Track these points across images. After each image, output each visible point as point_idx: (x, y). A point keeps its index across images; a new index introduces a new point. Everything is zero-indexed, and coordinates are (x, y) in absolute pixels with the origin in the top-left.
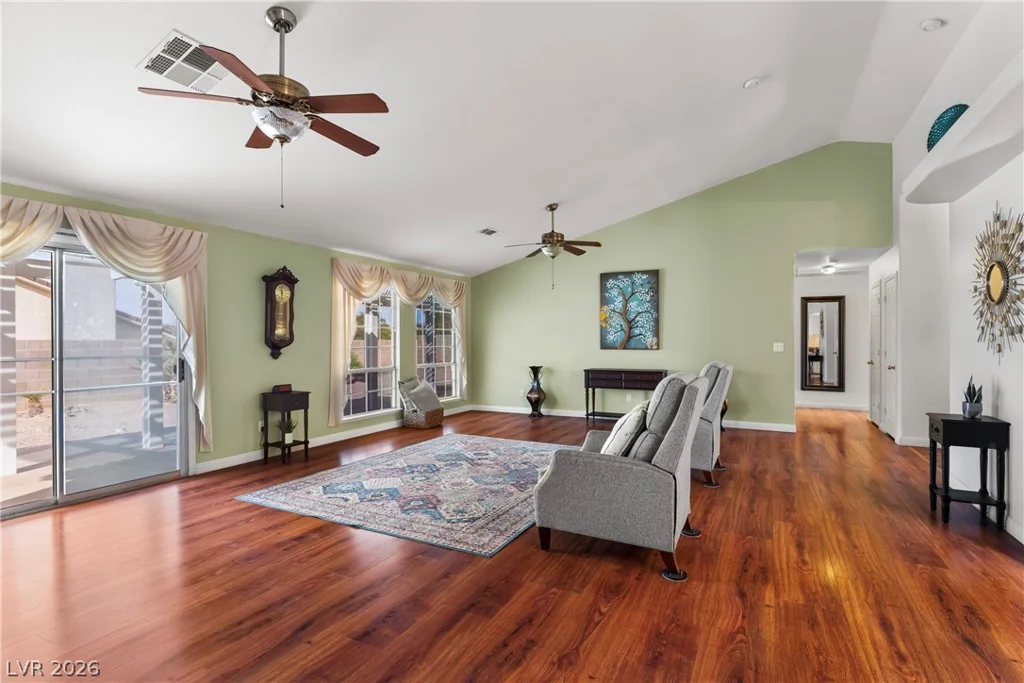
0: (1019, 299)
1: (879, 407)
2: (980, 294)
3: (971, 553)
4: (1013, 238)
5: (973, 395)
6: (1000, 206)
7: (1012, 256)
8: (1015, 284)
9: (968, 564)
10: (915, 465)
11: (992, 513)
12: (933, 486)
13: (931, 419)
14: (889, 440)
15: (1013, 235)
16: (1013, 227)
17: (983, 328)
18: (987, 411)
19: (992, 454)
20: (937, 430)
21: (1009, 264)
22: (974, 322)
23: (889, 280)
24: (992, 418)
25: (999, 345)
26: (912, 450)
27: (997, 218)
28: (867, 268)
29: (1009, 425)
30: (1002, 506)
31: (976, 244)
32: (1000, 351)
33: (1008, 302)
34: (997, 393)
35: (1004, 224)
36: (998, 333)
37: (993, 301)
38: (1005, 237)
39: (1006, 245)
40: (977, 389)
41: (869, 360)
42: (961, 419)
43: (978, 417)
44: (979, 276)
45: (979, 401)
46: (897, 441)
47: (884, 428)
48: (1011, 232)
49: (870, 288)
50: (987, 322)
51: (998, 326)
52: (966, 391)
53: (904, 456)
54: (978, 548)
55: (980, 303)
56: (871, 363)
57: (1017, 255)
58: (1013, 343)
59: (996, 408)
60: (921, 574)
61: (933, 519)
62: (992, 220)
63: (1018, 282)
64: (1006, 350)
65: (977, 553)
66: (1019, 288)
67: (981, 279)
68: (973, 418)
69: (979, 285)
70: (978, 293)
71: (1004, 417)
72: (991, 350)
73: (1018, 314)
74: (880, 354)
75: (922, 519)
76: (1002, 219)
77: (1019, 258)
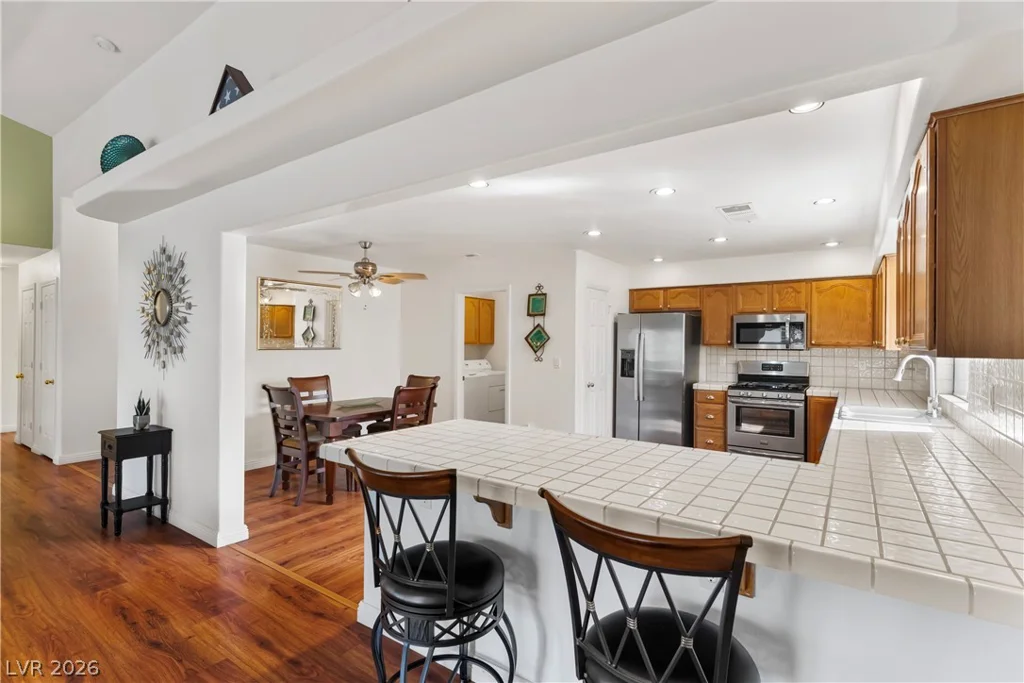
0: (180, 323)
1: (32, 426)
2: (148, 315)
3: (144, 556)
4: (176, 272)
5: (142, 408)
6: (166, 241)
7: (174, 286)
8: (177, 311)
9: (144, 568)
10: (80, 484)
11: (157, 511)
12: (105, 503)
13: (103, 437)
14: (44, 461)
15: (177, 269)
16: (177, 263)
17: (150, 346)
18: (153, 421)
19: (158, 459)
20: (110, 447)
21: (173, 293)
22: (142, 340)
23: (46, 285)
24: (157, 426)
25: (164, 362)
26: (73, 467)
27: (164, 251)
28: (17, 266)
29: (170, 431)
30: (165, 502)
31: (145, 270)
32: (164, 367)
33: (171, 325)
34: (162, 403)
35: (169, 258)
36: (162, 352)
37: (158, 322)
38: (170, 269)
39: (171, 276)
40: (146, 402)
41: (17, 373)
42: (132, 433)
43: (147, 427)
44: (147, 299)
45: (147, 413)
46: (56, 461)
47: (37, 449)
48: (175, 266)
49: (20, 290)
50: (154, 341)
51: (163, 346)
52: (136, 405)
53: (66, 476)
54: (149, 548)
55: (147, 324)
56: (21, 376)
57: (180, 286)
58: (176, 361)
59: (160, 417)
60: (102, 601)
61: (104, 536)
62: (158, 250)
63: (180, 309)
64: (169, 366)
65: (148, 553)
66: (180, 314)
67: (148, 302)
68: (142, 429)
69: (146, 307)
70: (145, 314)
71: (167, 425)
72: (157, 366)
73: (179, 336)
74: (33, 366)
75: (94, 540)
76: (167, 253)
77: (180, 290)
